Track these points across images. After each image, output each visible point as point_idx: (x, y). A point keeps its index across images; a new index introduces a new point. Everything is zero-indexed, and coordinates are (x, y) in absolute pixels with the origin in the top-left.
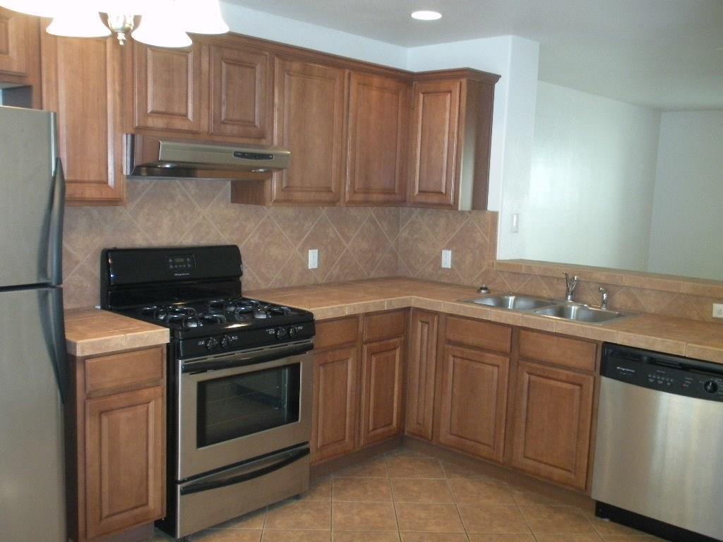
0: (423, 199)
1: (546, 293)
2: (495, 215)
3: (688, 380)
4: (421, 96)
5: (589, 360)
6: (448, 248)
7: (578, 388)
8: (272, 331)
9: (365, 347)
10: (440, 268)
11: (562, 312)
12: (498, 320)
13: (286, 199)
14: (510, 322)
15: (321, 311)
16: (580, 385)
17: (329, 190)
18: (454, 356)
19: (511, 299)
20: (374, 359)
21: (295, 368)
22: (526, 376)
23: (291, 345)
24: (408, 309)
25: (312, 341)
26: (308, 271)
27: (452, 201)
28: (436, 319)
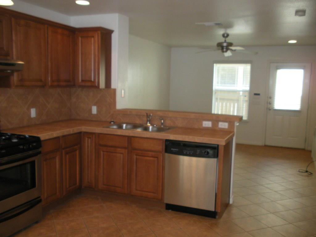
0: (83, 84)
1: (138, 122)
2: (115, 90)
3: (198, 151)
4: (80, 38)
5: (160, 147)
6: (95, 105)
7: (156, 159)
8: (21, 147)
9: (63, 151)
10: (92, 114)
11: (146, 129)
12: (122, 134)
13: (22, 84)
14: (127, 134)
15: (44, 136)
16: (157, 158)
17: (41, 81)
18: (103, 151)
19: (124, 126)
20: (67, 156)
21: (33, 164)
22: (135, 157)
23: (31, 152)
24: (80, 133)
25: (40, 150)
26: (32, 119)
27: (97, 85)
28: (94, 136)
